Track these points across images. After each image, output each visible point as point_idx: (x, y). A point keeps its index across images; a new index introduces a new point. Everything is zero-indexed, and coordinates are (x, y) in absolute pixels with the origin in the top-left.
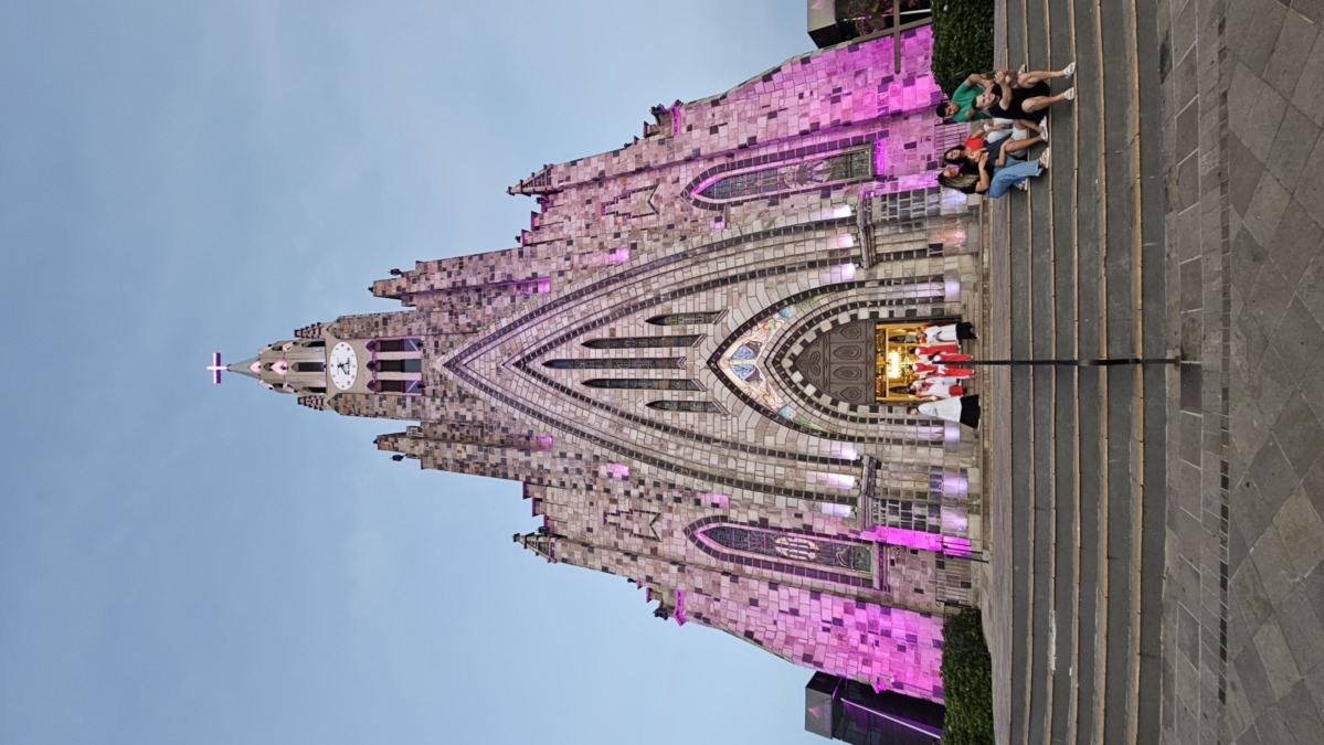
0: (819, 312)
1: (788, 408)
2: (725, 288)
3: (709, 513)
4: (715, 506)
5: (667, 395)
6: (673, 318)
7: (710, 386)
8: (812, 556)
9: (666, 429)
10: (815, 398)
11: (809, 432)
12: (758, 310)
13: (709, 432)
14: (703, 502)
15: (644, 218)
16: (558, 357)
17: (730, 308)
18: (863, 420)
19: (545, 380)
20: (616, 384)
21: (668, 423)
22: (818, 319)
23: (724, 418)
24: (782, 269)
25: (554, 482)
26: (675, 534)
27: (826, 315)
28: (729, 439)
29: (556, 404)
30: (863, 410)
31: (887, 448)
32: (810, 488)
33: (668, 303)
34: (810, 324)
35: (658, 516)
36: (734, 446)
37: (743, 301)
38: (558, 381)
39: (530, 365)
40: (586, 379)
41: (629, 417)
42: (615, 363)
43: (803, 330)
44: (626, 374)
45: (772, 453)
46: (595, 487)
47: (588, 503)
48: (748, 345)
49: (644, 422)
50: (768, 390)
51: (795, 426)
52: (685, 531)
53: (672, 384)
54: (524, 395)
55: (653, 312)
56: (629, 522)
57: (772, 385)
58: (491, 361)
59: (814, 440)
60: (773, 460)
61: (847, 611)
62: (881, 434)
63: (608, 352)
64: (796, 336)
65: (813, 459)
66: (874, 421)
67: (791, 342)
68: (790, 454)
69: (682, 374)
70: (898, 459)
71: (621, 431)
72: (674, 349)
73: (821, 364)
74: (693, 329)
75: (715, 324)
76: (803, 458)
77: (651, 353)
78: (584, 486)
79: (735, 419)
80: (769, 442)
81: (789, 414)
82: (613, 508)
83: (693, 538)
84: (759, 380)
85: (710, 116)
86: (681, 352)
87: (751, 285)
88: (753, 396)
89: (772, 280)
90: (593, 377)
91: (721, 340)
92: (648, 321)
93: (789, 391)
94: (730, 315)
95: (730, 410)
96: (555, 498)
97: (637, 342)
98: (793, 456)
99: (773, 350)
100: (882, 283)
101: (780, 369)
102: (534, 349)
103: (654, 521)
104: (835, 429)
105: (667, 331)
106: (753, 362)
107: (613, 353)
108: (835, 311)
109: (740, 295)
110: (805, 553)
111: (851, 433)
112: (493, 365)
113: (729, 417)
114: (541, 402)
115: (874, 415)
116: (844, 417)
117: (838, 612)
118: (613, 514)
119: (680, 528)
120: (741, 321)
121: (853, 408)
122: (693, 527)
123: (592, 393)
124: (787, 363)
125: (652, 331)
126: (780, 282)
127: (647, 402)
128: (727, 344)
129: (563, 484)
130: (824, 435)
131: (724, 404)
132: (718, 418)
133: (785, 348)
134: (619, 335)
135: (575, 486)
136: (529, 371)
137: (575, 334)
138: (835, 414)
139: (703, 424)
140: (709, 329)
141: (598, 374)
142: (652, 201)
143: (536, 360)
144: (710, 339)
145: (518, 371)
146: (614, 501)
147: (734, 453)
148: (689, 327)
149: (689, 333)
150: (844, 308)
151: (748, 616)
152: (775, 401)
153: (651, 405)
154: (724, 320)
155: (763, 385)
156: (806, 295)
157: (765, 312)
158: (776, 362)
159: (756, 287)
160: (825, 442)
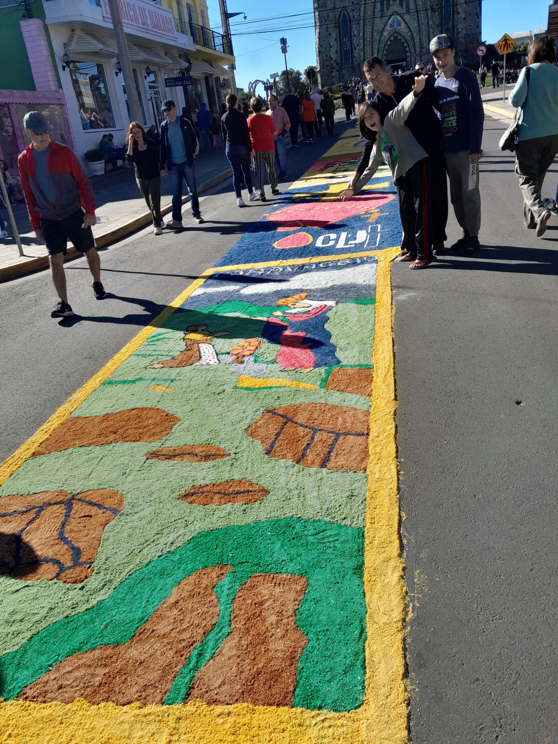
0: (409, 42)
2: (416, 13)
3: (351, 14)
4: (354, 16)
7: (388, 13)
8: (345, 49)
11: (379, 44)
12: (410, 25)
13: (376, 14)
14: (354, 13)
17: (410, 16)
22: (407, 42)
23: (380, 18)
24: (420, 31)
26: (342, 3)
27: (408, 44)
28: (374, 21)
32: (366, 48)
34: (406, 40)
36: (373, 23)
37: (412, 19)
45: (372, 35)
48: (400, 23)
52: (343, 7)
59: (377, 47)
60: (371, 37)
61: (335, 61)
64: (403, 37)
65: (372, 47)
74: (404, 4)
76: (372, 44)
79: (380, 22)
80: (375, 34)
81: (383, 38)
83: (342, 10)
84: (391, 28)
87: (416, 22)
88: (386, 27)
89: (417, 28)
91: (402, 14)
93: (388, 37)
94: (408, 15)
95: (382, 20)
98: (372, 42)
99: (399, 30)
101: (394, 33)
106: (396, 25)
108: (409, 47)
109: (414, 18)
113: (380, 20)
116: (383, 53)
117: (334, 59)
119: (344, 4)
120: (407, 20)
122: (345, 9)
124: (396, 35)
128: (400, 16)
130: (378, 49)
131: (384, 18)
132: (380, 16)
133: (400, 34)
138: (383, 51)
139: (378, 12)
140: (405, 10)
144: (401, 10)
147: (371, 24)
150: (410, 49)
152: (385, 33)
155: (390, 29)
156: (413, 38)
157: (409, 27)
158: (396, 32)
159: (416, 24)
160: (377, 50)
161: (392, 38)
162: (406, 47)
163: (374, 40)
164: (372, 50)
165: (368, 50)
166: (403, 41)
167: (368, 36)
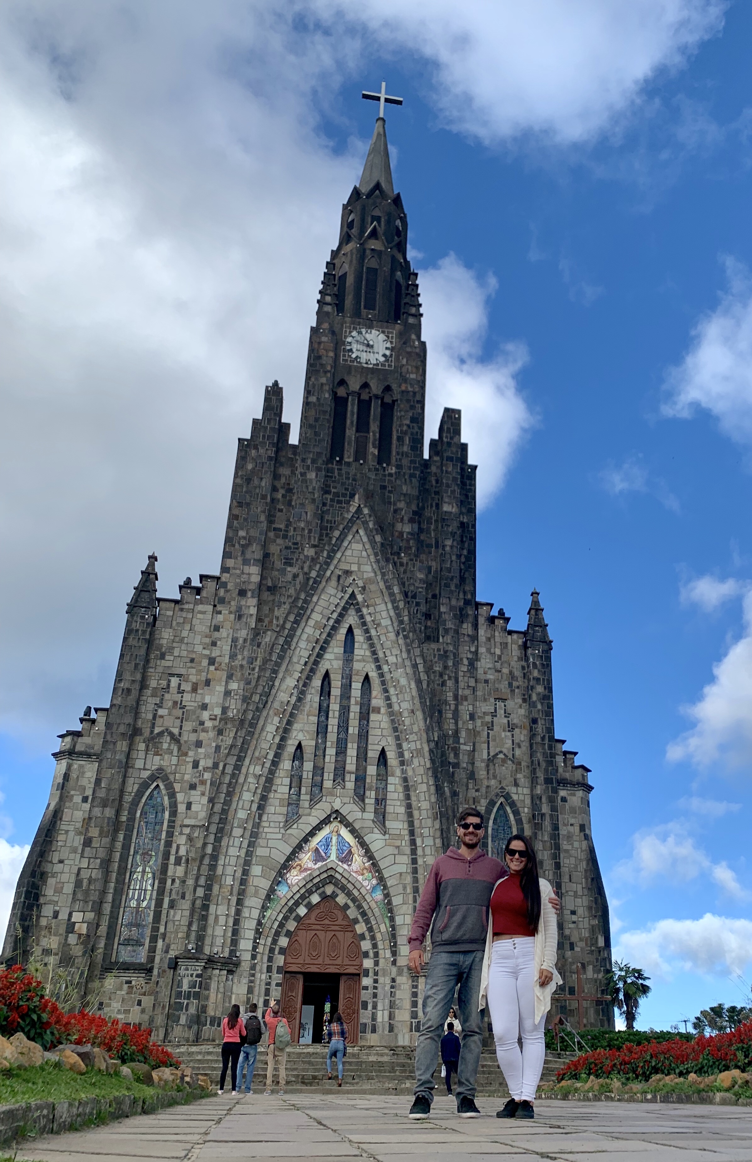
0: (373, 923)
1: (287, 889)
2: (406, 832)
3: (180, 797)
4: (189, 806)
5: (308, 766)
6: (383, 777)
7: (314, 812)
8: (133, 904)
9: (275, 763)
10: (294, 915)
11: (264, 908)
12: (382, 865)
13: (270, 809)
14: (193, 792)
15: (486, 745)
16: (356, 645)
17: (387, 836)
18: (270, 959)
19: (334, 628)
20: (323, 711)
21: (281, 766)
22: (367, 922)
23: (282, 825)
25: (220, 618)
26: (157, 758)
27: (370, 929)
28: (261, 830)
29: (308, 640)
30: (280, 960)
31: (245, 981)
32: (211, 908)
33: (398, 773)
34: (364, 914)
35: (175, 739)
36: (255, 835)
37: (391, 850)
38: (333, 643)
39: (352, 612)
40: (332, 676)
41: (289, 723)
42: (345, 710)
43: (359, 907)
44: (333, 722)
45: (245, 872)
46: (212, 668)
47: (194, 656)
48: (350, 852)
49: (283, 739)
50: (306, 870)
51: (270, 896)
52: (160, 769)
53: (318, 770)
54: (321, 602)
55: (391, 755)
56: (170, 704)
57: (310, 874)
58: (359, 565)
59: (255, 913)
60: (239, 874)
61: (81, 937)
62: (258, 975)
63: (356, 704)
64: (354, 900)
65: (238, 912)
66: (269, 969)
67: (349, 894)
68: (244, 890)
69: (328, 784)
70: (235, 990)
71: (276, 714)
72: (353, 777)
73: (326, 922)
74: (371, 796)
75: (373, 821)
76: (240, 902)
77: (352, 751)
78: (213, 655)
79: (280, 836)
80: (256, 870)
81: (282, 891)
82: (187, 687)
83: (153, 778)
84: (316, 861)
85: (572, 821)
86: (350, 785)
88: (302, 855)
89: (409, 879)
90: (333, 684)
91: (357, 826)
92: (383, 748)
93: (303, 891)
94: (381, 836)
95: (289, 832)
96: (200, 616)
97: (364, 736)
98: (242, 893)
99: (343, 876)
100: (393, 980)
101: (324, 883)
102: (368, 619)
103: (171, 735)
104: (265, 933)
105: (372, 770)
106: (333, 857)
107: (355, 709)
108: (373, 938)
109: (398, 847)
110: (136, 898)
111: (260, 949)
112: (354, 568)
113: (282, 831)
114: (311, 623)
115: (275, 970)
116: (275, 942)
117: (79, 928)
118: (180, 685)
119: (164, 763)
120: (373, 848)
121: (282, 951)
122: (165, 779)
123: (317, 682)
124: (329, 890)
125: (373, 754)
126: (405, 888)
127: (303, 744)
128: (353, 832)
129: (217, 628)
130: (259, 923)
131: (295, 826)
132: (282, 819)
133: (343, 888)
134: (373, 717)
135: (214, 644)
136: (345, 609)
137: (379, 668)
138: (277, 934)
139: (277, 803)
140: (370, 815)
141: (336, 692)
142: (501, 756)
143: (356, 618)
144: (359, 815)
145: (347, 596)
146: (194, 689)
147: (248, 834)
148: (373, 793)
149: (368, 793)
150: (375, 946)
151: (67, 832)
152: (295, 877)
153: (299, 746)
154: (376, 830)
155: (310, 865)
156: (391, 911)
157: (379, 871)
158: (331, 879)
159: (403, 864)
160: (253, 924)
161: (315, 899)
162: (362, 937)
163: (251, 890)
164: (236, 922)
165: (222, 920)
166: (352, 913)
167: (229, 870)
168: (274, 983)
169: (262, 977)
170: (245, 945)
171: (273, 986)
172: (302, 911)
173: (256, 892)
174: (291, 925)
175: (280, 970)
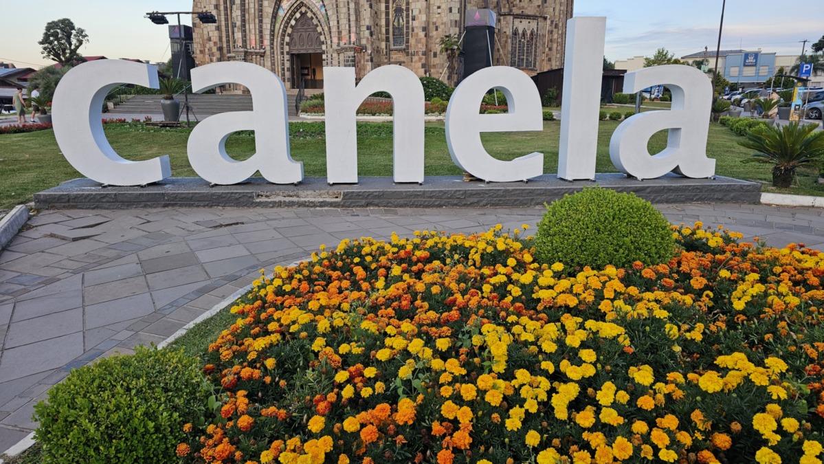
1: (283, 11)
10: (289, 25)
18: (282, 48)
22: (321, 26)
24: (337, 7)
27: (323, 29)
32: (247, 26)
34: (319, 22)
45: (260, 5)
51: (274, 16)
57: (292, 2)
59: (269, 26)
60: (257, 6)
62: (276, 56)
64: (314, 14)
65: (260, 27)
66: (282, 53)
67: (312, 12)
68: (261, 15)
73: (305, 27)
81: (281, 13)
101: (299, 6)
104: (276, 36)
108: (324, 34)
111: (275, 44)
115: (285, 53)
121: (288, 44)
124: (303, 9)
126: (333, 5)
130: (272, 31)
133: (309, 8)
138: (283, 35)
150: (325, 38)
152: (285, 5)
156: (328, 19)
162: (321, 34)
163: (265, 14)
165: (253, 31)
166: (315, 21)
168: (285, 60)
169: (278, 57)
170: (267, 42)
171: (285, 62)
172: (293, 22)
173: (268, 15)
174: (289, 30)
175: (288, 53)
